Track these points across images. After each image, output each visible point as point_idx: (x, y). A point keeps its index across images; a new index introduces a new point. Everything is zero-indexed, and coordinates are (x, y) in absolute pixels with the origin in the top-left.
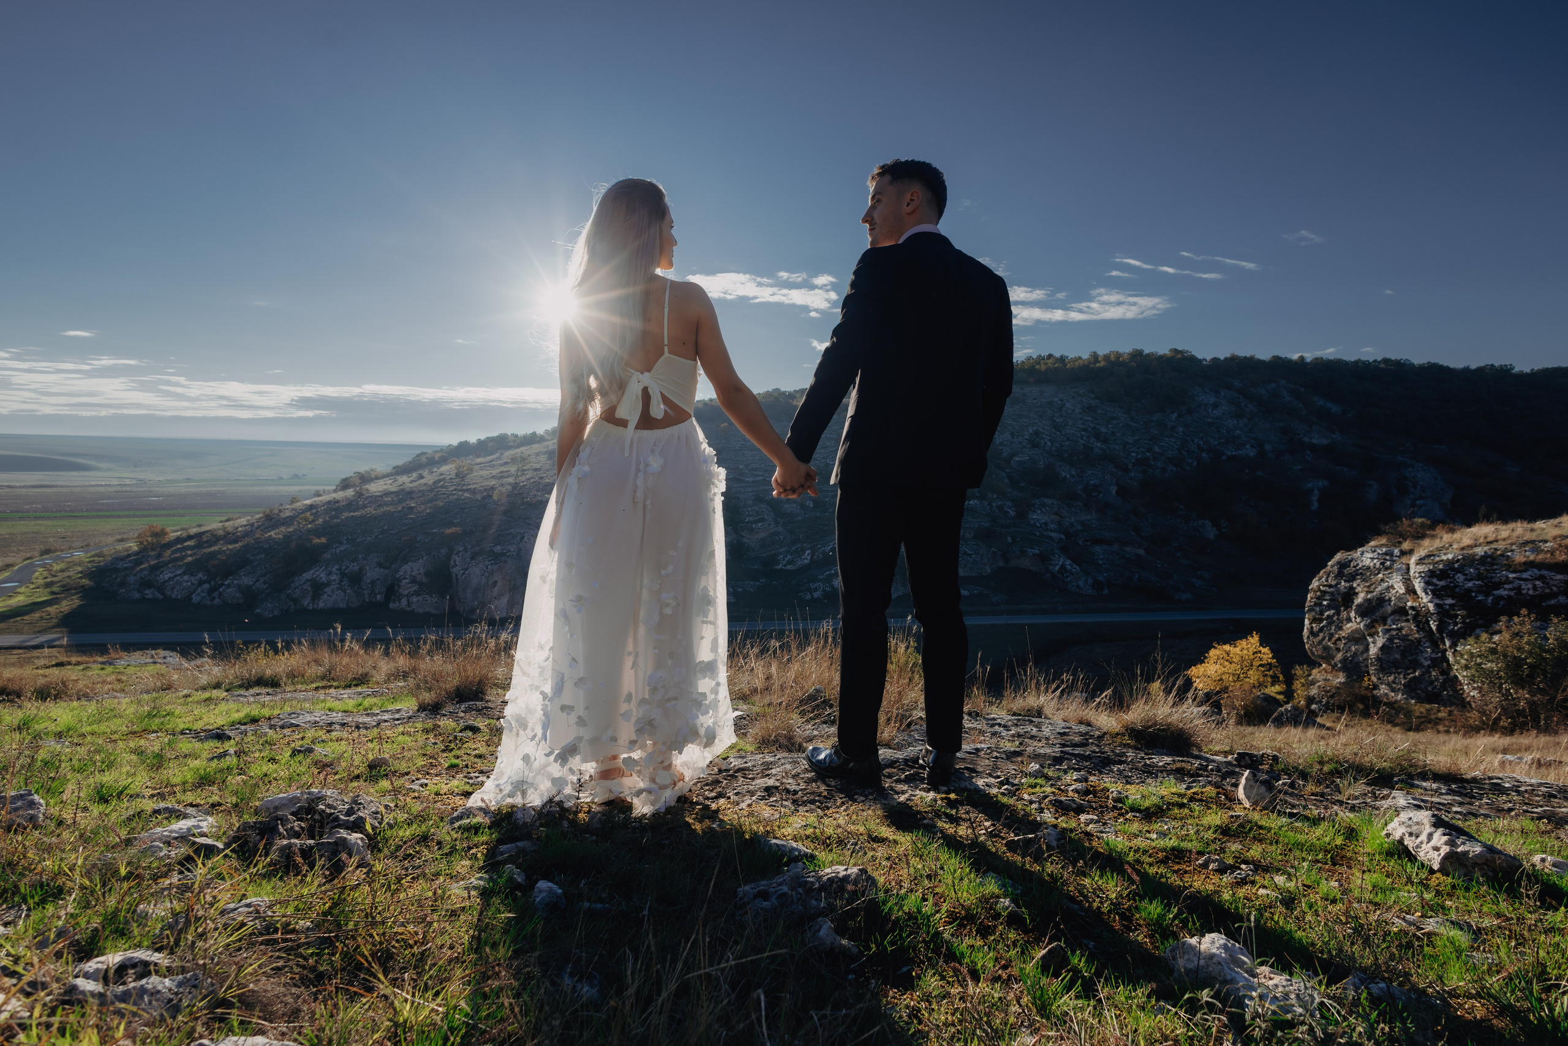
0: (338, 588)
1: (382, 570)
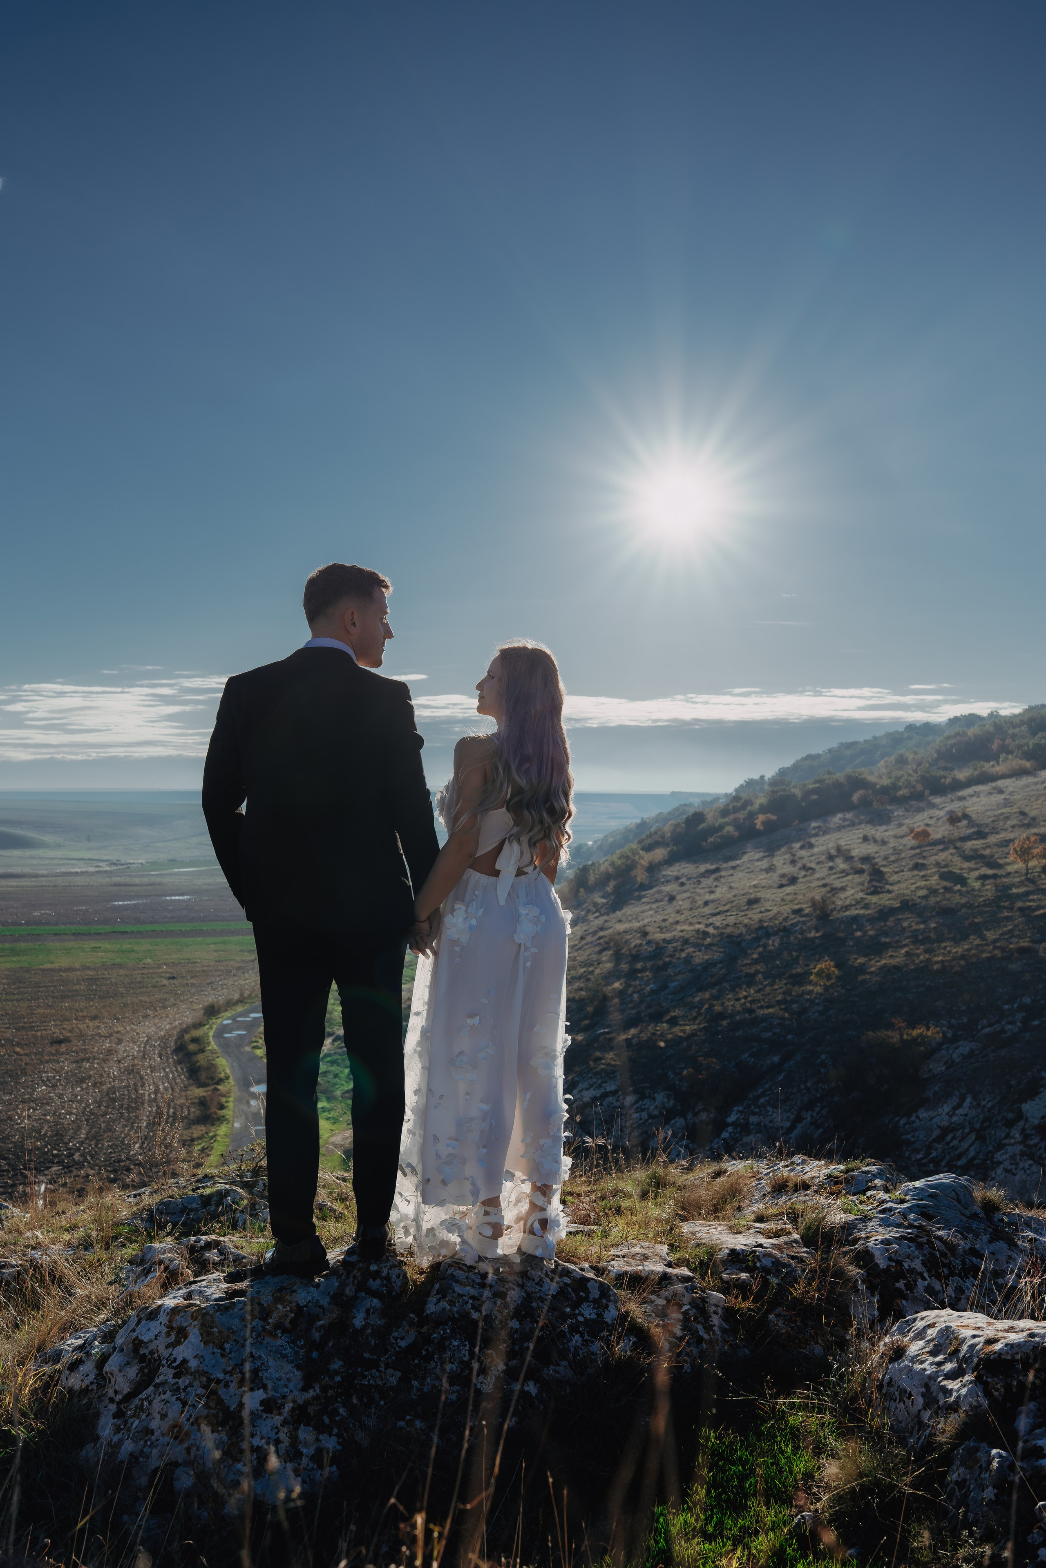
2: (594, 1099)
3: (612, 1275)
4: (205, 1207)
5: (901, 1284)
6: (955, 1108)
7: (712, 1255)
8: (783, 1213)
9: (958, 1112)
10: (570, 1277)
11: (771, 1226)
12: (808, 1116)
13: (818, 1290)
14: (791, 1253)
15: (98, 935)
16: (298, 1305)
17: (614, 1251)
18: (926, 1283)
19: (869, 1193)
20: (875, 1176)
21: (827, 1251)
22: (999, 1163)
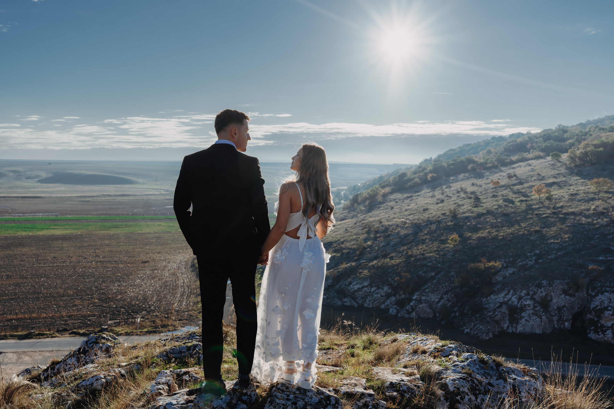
0: (533, 314)
1: (567, 297)
2: (359, 289)
3: (342, 393)
4: (188, 351)
5: (458, 398)
6: (506, 295)
7: (383, 384)
8: (415, 365)
9: (507, 296)
10: (323, 395)
11: (409, 370)
12: (445, 297)
13: (424, 400)
14: (415, 384)
15: (160, 220)
16: (213, 407)
17: (345, 382)
18: (469, 397)
19: (450, 357)
20: (453, 349)
21: (429, 384)
22: (523, 317)
